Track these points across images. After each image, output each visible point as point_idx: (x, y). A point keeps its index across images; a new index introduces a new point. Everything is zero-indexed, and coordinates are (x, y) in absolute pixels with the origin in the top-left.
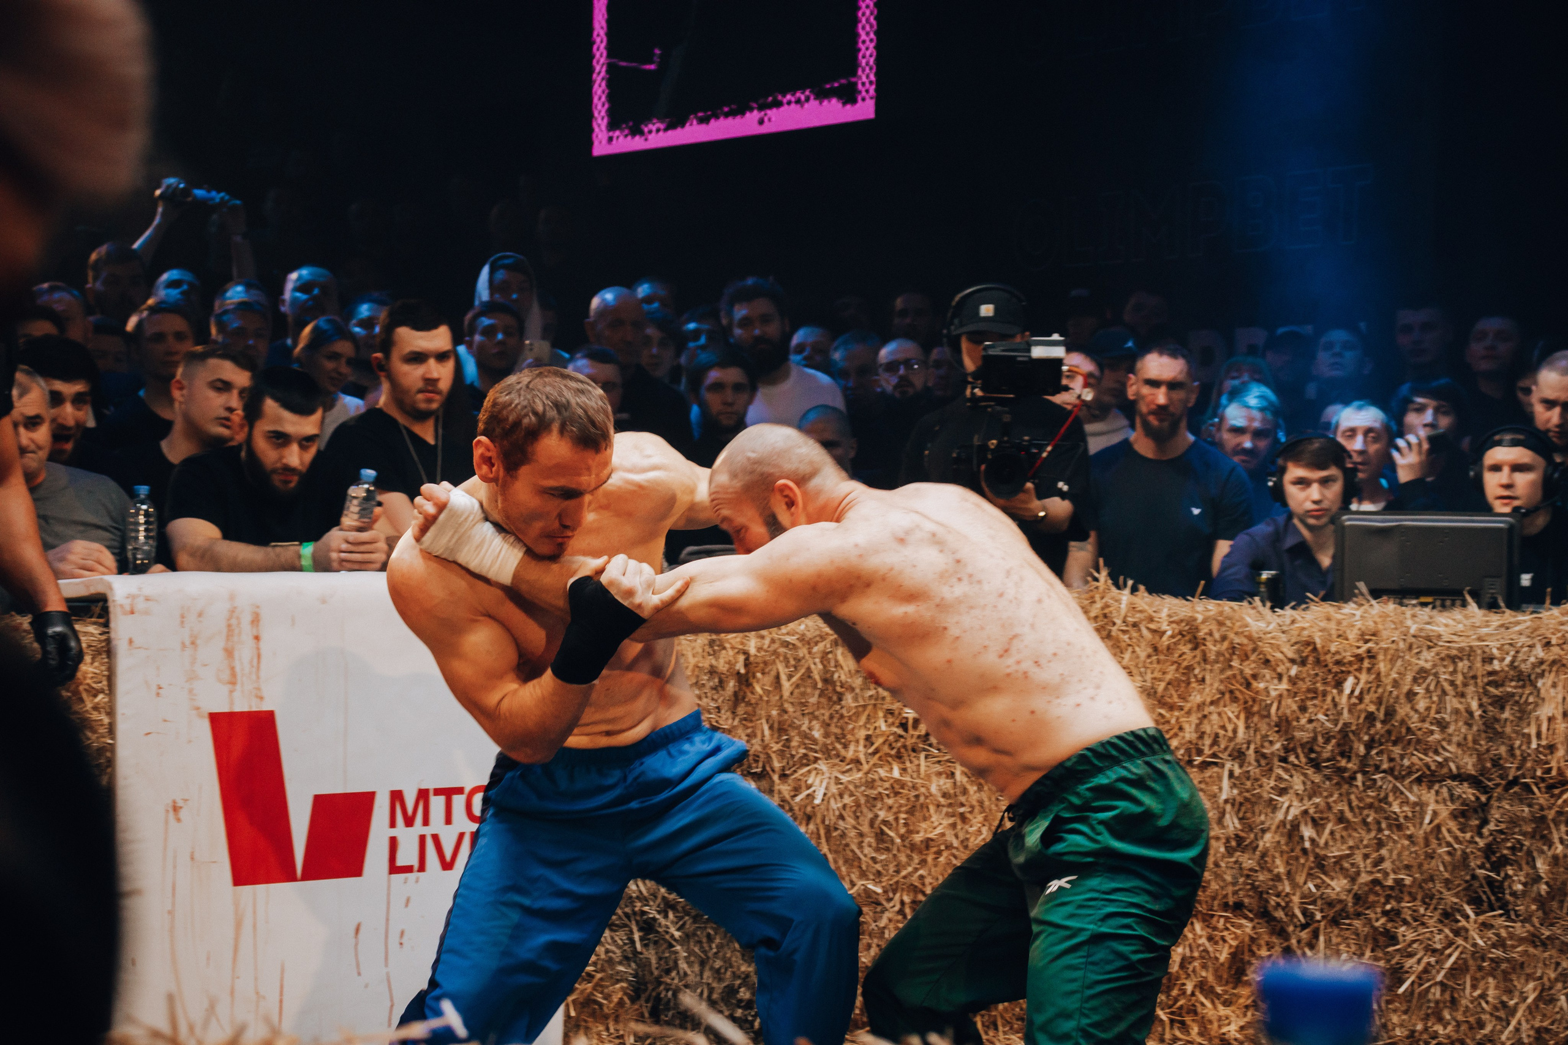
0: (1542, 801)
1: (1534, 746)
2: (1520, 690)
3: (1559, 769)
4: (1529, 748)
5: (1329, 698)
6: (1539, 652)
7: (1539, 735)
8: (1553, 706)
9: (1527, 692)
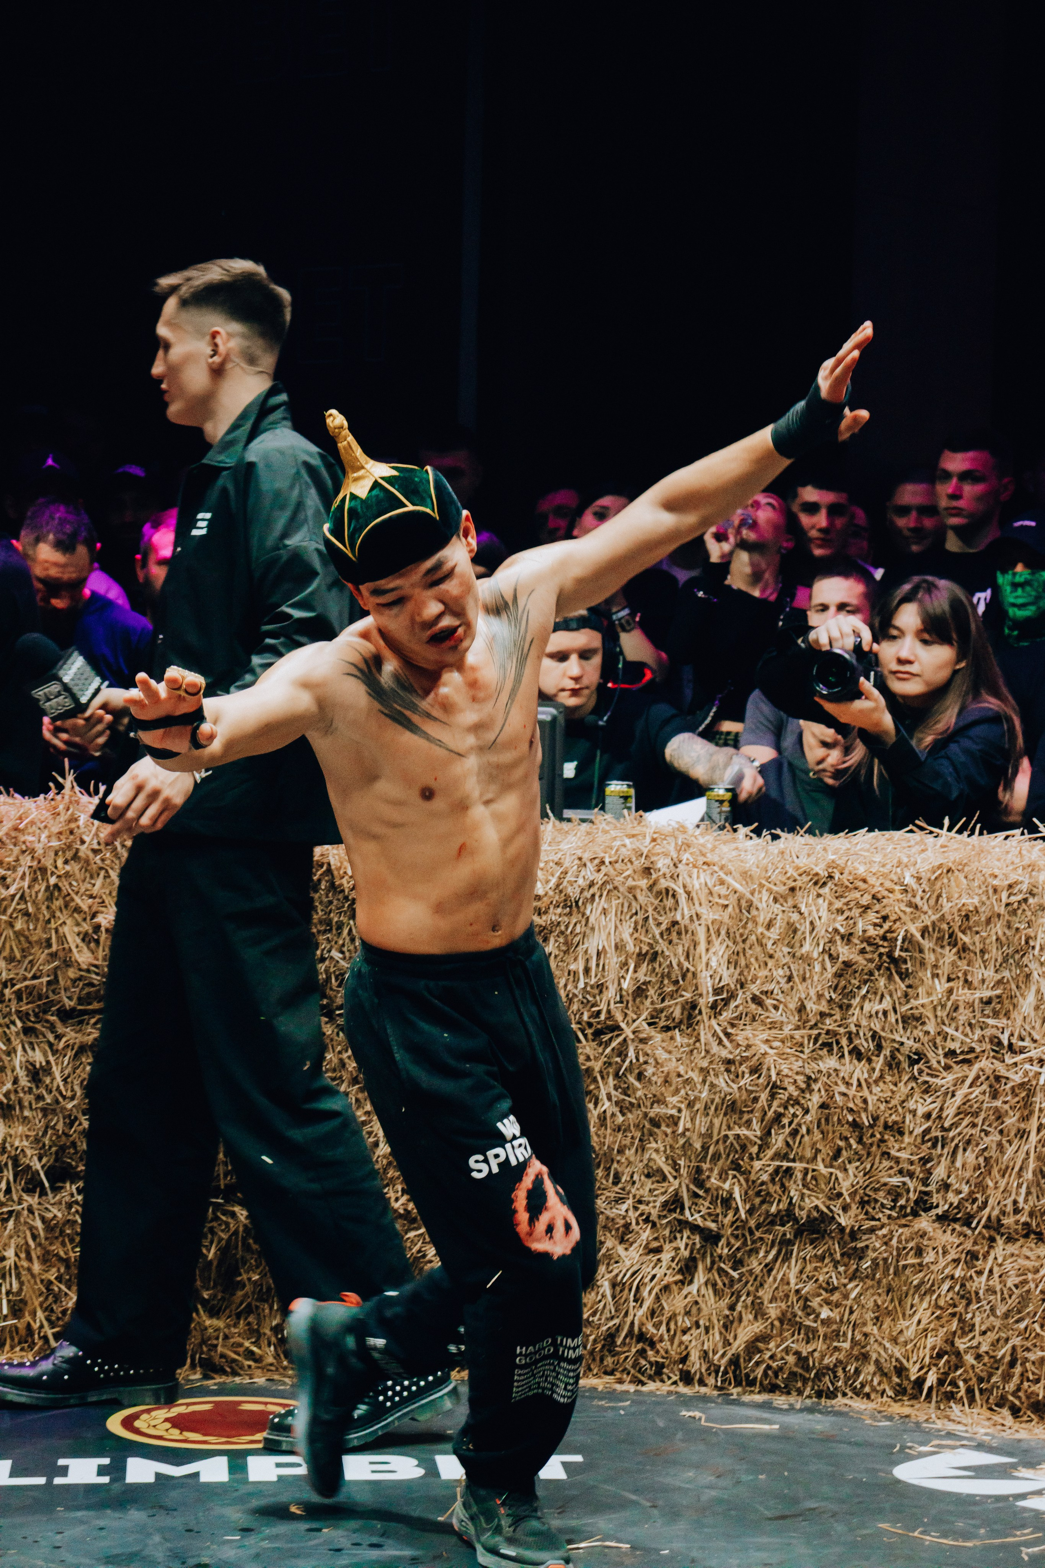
0: (588, 1050)
1: (581, 985)
2: (566, 919)
3: (609, 1012)
4: (576, 987)
5: (346, 931)
6: (590, 873)
7: (587, 970)
8: (604, 936)
9: (574, 921)
